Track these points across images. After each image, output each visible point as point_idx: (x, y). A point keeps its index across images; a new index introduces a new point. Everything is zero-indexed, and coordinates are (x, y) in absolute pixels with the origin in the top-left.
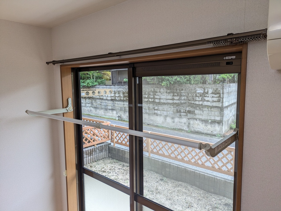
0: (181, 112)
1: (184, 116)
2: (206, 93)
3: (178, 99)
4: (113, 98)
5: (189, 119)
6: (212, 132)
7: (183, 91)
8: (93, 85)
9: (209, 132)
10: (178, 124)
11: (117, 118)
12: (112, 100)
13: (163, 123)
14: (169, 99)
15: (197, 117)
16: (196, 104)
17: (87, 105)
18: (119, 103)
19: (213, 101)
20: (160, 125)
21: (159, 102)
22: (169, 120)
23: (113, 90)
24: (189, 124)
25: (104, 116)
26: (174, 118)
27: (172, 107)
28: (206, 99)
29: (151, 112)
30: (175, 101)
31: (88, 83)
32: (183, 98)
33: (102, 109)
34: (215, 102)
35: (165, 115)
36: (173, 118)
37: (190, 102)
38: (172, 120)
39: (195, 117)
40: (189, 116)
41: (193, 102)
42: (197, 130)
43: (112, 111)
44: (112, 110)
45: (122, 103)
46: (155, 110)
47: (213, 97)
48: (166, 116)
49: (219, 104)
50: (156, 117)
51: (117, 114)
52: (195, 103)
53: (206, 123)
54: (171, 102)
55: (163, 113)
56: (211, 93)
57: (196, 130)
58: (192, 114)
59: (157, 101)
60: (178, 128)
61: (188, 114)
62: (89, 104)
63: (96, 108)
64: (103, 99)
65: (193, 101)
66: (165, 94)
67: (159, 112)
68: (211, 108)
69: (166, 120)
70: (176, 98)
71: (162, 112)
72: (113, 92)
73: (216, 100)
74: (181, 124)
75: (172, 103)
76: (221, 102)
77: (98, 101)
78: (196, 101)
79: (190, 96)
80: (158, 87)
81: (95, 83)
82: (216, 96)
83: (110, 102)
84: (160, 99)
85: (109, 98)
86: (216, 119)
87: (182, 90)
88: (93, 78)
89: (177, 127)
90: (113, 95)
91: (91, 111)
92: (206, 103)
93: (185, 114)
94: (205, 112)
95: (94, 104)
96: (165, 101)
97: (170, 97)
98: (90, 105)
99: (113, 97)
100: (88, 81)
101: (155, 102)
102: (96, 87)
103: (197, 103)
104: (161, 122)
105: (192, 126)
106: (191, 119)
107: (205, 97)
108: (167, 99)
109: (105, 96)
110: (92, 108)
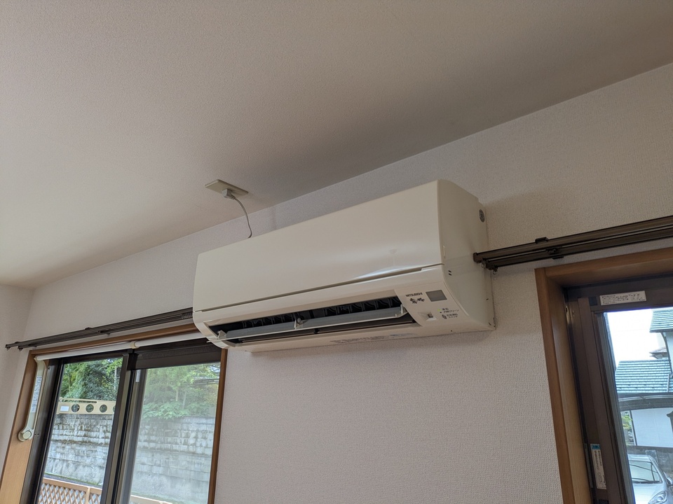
8: (178, 416)
17: (155, 470)
31: (165, 411)
33: (188, 480)
62: (159, 466)
63: (174, 478)
64: (194, 453)
77: (182, 457)
81: (183, 412)
88: (181, 400)
91: (160, 486)
95: (172, 466)
98: (161, 470)
100: (167, 406)
102: (183, 421)
109: (201, 446)
110: (164, 479)
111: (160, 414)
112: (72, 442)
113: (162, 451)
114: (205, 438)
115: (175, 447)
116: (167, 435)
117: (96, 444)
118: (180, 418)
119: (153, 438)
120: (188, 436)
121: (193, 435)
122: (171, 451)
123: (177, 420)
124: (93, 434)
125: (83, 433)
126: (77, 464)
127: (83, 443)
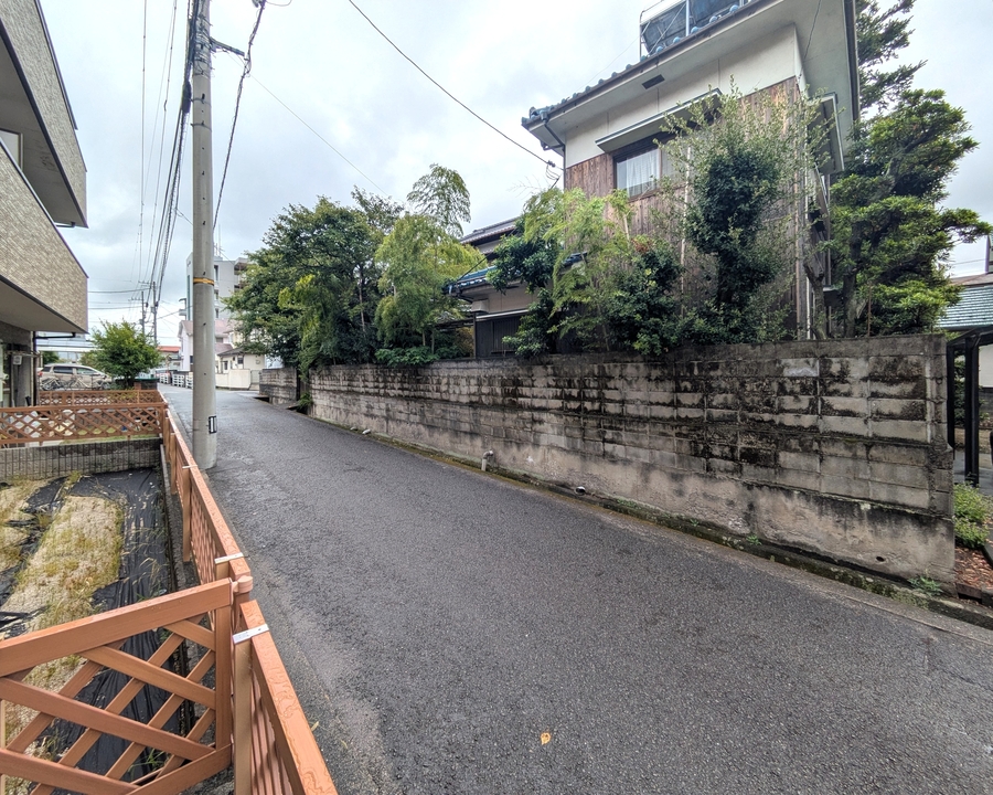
0: (712, 456)
1: (727, 471)
2: (832, 375)
3: (696, 401)
4: (474, 399)
5: (749, 487)
6: (880, 559)
7: (719, 373)
8: (426, 361)
9: (860, 557)
10: (701, 501)
11: (484, 462)
12: (471, 404)
13: (636, 490)
14: (658, 404)
15: (791, 480)
16: (781, 425)
17: (412, 418)
18: (489, 413)
19: (879, 416)
20: (622, 498)
21: (620, 415)
22: (660, 483)
23: (475, 373)
24: (751, 507)
25: (451, 453)
26: (682, 476)
27: (673, 433)
28: (838, 403)
29: (591, 449)
30: (683, 412)
31: (411, 356)
32: (719, 399)
33: (445, 430)
34: (891, 416)
35: (644, 464)
36: (675, 477)
37: (751, 415)
38: (675, 486)
39: (779, 481)
40: (751, 473)
41: (767, 417)
42: (796, 539)
43: (472, 439)
44: (473, 434)
45: (499, 415)
46: (605, 441)
47: (875, 395)
48: (647, 469)
49: (918, 429)
50: (610, 467)
51: (484, 447)
52: (777, 419)
53: (841, 514)
54: (668, 416)
55: (637, 456)
56: (865, 379)
57: (790, 539)
58: (766, 467)
59: (612, 408)
60: (701, 517)
61: (747, 468)
62: (416, 414)
63: (431, 427)
64: (448, 401)
65: (765, 411)
66: (643, 384)
67: (619, 450)
68: (868, 448)
69: (647, 480)
70: (686, 398)
71: (632, 450)
72: (473, 382)
73: (897, 411)
74: (713, 505)
75: (672, 418)
76: (929, 418)
77: (436, 406)
78: (782, 411)
79: (752, 391)
80: (614, 361)
81: (431, 357)
82: (894, 390)
83: (467, 411)
84: (623, 402)
85: (465, 400)
86: (900, 501)
87: (715, 367)
88: (429, 344)
89: (694, 516)
90: (474, 389)
91: (419, 434)
92: (834, 423)
93: (729, 463)
94: (832, 463)
95: (428, 414)
96: (643, 412)
97: (664, 397)
98: (417, 418)
99: (474, 394)
100: (413, 350)
101: (606, 414)
102: (433, 366)
103: (789, 420)
104: (628, 488)
105: (765, 517)
106: (760, 487)
107: (831, 394)
108: (651, 404)
109: (454, 393)
110: (421, 427)
111: (406, 358)
112: (340, 392)
113: (416, 399)
114: (458, 385)
115: (428, 395)
116: (418, 382)
117: (358, 393)
118: (429, 363)
119: (406, 386)
120: (439, 383)
121: (445, 381)
122: (425, 399)
123: (426, 365)
124: (355, 384)
125: (346, 383)
126: (347, 412)
127: (348, 392)
